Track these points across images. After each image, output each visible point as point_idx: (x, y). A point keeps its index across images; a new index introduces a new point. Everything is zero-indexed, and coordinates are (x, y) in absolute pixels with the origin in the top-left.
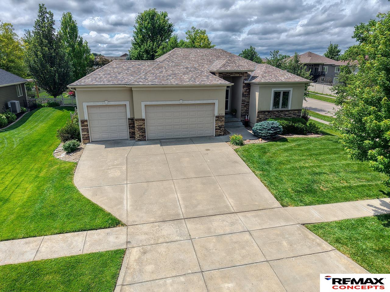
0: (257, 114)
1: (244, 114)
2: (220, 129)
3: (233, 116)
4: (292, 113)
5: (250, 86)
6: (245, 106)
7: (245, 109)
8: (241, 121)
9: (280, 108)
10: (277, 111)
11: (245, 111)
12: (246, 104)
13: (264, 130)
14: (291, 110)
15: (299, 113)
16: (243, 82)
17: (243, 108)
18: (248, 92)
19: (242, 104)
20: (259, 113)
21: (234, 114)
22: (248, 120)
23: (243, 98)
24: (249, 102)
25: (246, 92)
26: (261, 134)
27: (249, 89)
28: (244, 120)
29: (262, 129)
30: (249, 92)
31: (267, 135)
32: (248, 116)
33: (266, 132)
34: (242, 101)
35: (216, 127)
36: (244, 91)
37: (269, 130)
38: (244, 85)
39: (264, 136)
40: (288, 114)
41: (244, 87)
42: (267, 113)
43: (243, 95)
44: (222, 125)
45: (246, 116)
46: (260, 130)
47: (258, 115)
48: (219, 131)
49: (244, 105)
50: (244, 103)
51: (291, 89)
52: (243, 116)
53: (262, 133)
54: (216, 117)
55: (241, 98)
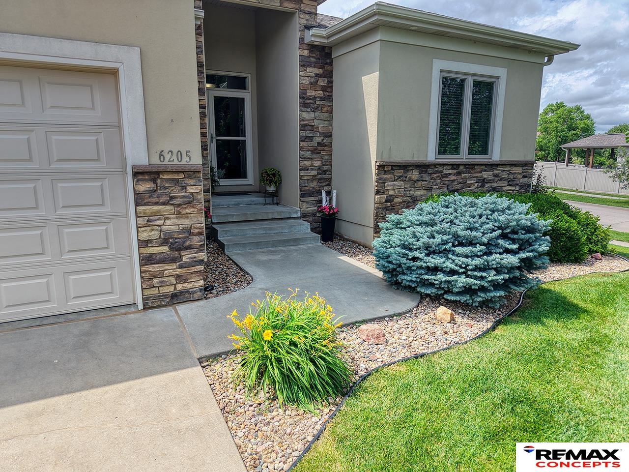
0: (374, 177)
1: (315, 184)
2: (180, 258)
3: (268, 200)
4: (505, 175)
5: (331, 64)
6: (315, 151)
7: (317, 163)
8: (304, 216)
9: (464, 156)
10: (455, 166)
11: (314, 173)
12: (318, 143)
13: (459, 250)
14: (503, 164)
15: (524, 177)
16: (302, 40)
17: (305, 159)
18: (324, 89)
19: (301, 141)
20: (386, 172)
21: (272, 189)
22: (331, 208)
23: (305, 115)
24: (331, 136)
25: (314, 85)
26: (441, 277)
27: (329, 75)
28: (314, 214)
29: (445, 243)
30: (328, 88)
31: (482, 278)
32: (329, 193)
33: (477, 261)
34: (303, 127)
35: (144, 243)
36: (306, 81)
37: (490, 248)
38: (306, 53)
39: (468, 290)
40: (489, 181)
41: (305, 64)
42: (415, 174)
43: (306, 102)
44: (189, 232)
45: (324, 194)
46: (430, 251)
47: (381, 182)
48: (171, 269)
49: (312, 144)
50: (311, 139)
51: (501, 72)
52: (310, 194)
53: (453, 272)
54: (139, 174)
55: (295, 114)
